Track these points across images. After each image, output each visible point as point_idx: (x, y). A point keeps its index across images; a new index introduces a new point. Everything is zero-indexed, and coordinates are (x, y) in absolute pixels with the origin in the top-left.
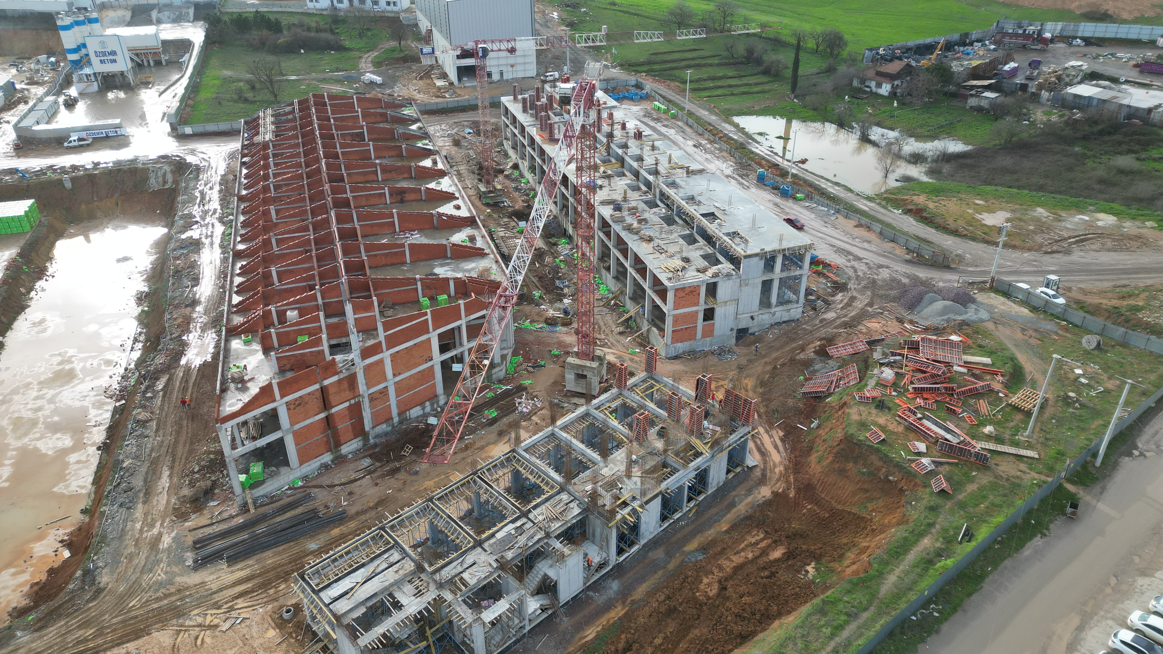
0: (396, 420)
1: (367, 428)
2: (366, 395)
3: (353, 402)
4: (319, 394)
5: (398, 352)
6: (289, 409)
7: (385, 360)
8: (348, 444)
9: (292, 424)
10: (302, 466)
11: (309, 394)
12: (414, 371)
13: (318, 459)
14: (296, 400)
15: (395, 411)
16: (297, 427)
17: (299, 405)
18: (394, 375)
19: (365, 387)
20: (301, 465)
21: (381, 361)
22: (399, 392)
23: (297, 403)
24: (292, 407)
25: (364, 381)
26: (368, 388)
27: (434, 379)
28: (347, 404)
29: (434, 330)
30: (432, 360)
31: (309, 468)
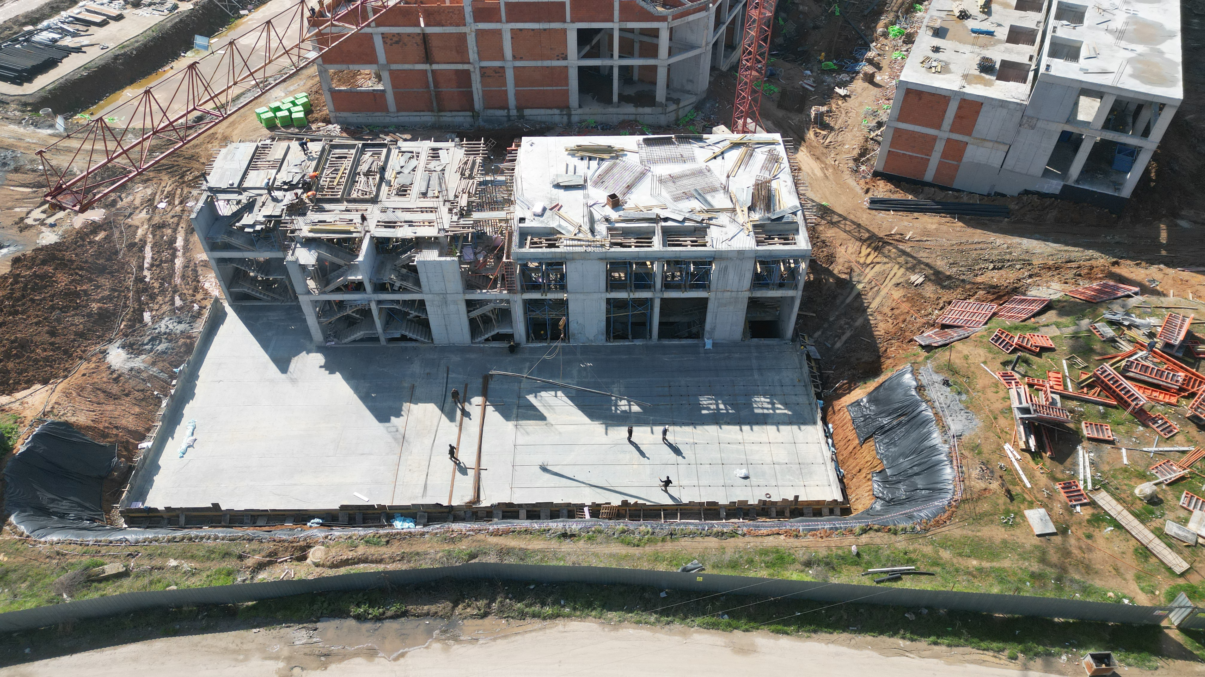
0: (513, 112)
1: (477, 106)
2: (477, 66)
3: (460, 67)
4: (419, 40)
5: (521, 30)
6: (385, 42)
7: (504, 33)
8: (454, 113)
9: (389, 61)
10: (401, 113)
11: (409, 35)
12: (539, 63)
13: (419, 114)
14: (394, 35)
15: (512, 101)
16: (394, 67)
17: (397, 42)
18: (515, 58)
19: (476, 56)
20: (398, 111)
21: (499, 32)
22: (519, 80)
23: (395, 39)
24: (389, 42)
25: (475, 48)
26: (481, 59)
27: (567, 85)
28: (453, 67)
29: (573, 21)
30: (565, 58)
31: (407, 119)
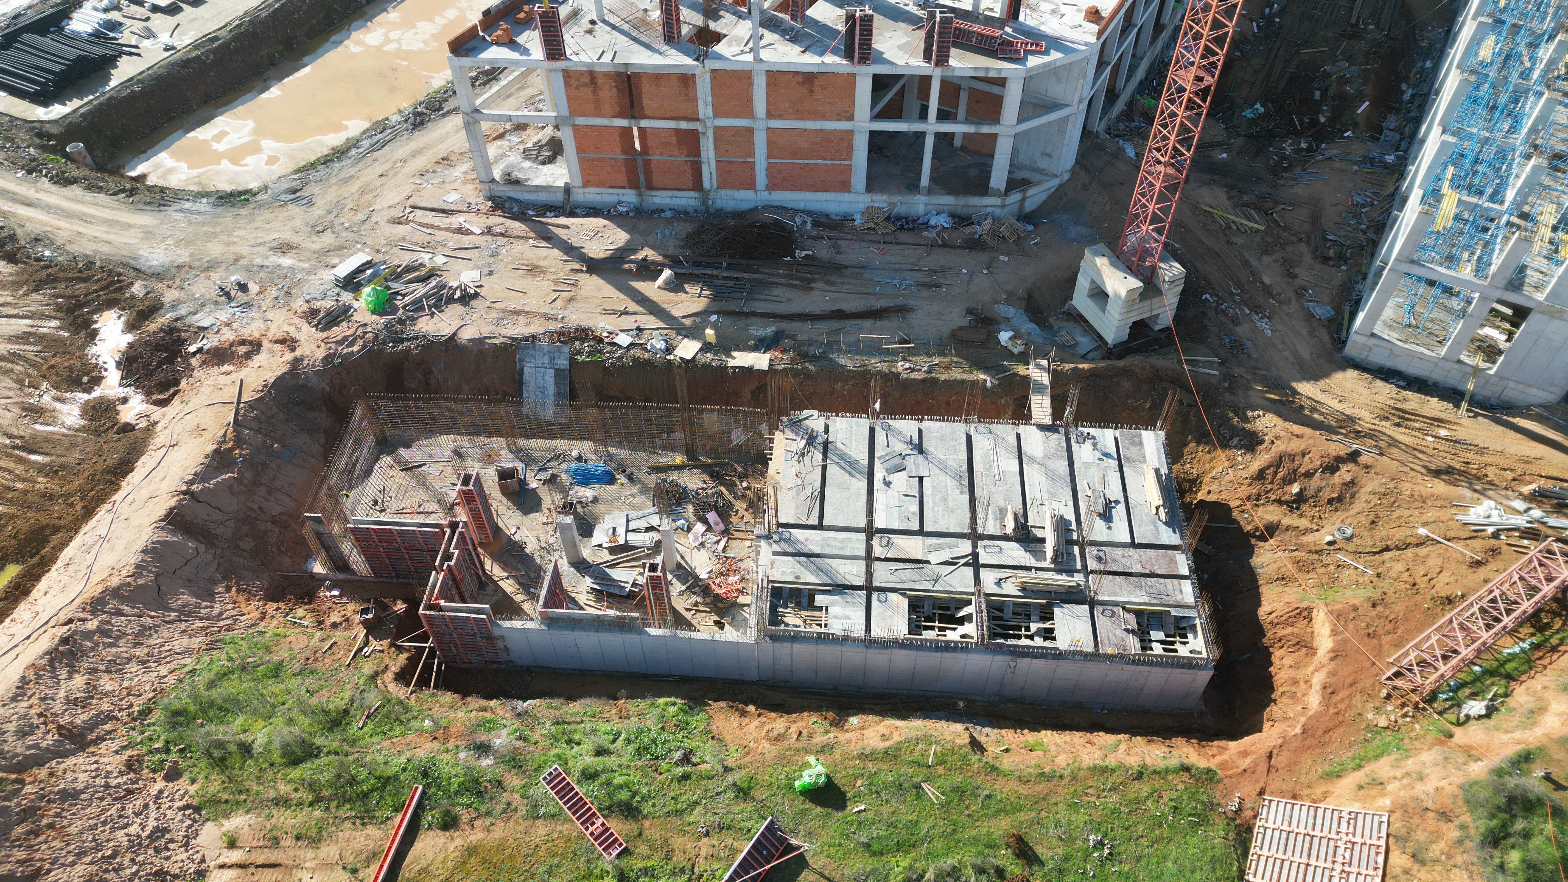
0: (763, 195)
1: (706, 184)
2: (710, 125)
3: (683, 125)
4: (621, 82)
6: (567, 84)
7: (755, 77)
8: (670, 193)
9: (574, 112)
10: (587, 190)
11: (605, 74)
12: (810, 125)
13: (615, 191)
14: (581, 74)
16: (581, 121)
18: (770, 115)
19: (710, 110)
20: (584, 186)
22: (773, 148)
23: (583, 80)
25: (709, 99)
26: (716, 115)
27: (850, 158)
28: (671, 124)
30: (851, 118)
31: (598, 198)
